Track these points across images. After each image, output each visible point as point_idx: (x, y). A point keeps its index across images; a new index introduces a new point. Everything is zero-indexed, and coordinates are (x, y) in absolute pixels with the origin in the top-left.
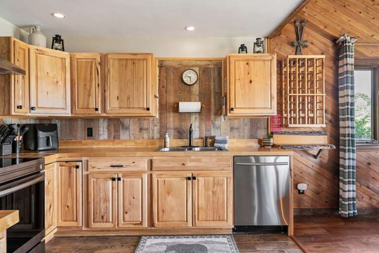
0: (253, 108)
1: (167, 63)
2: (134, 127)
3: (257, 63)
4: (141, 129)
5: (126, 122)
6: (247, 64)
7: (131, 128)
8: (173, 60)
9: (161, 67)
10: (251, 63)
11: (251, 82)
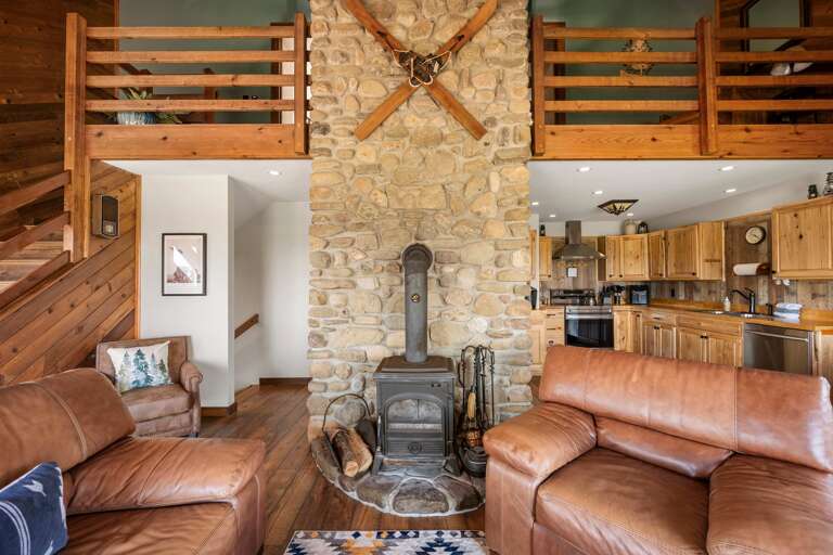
0: (806, 270)
1: (734, 224)
2: (704, 291)
3: (809, 211)
4: (710, 292)
5: (698, 285)
6: (796, 215)
7: (702, 290)
8: (739, 219)
9: (726, 228)
10: (801, 213)
11: (801, 237)
